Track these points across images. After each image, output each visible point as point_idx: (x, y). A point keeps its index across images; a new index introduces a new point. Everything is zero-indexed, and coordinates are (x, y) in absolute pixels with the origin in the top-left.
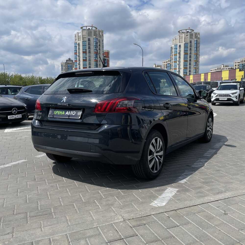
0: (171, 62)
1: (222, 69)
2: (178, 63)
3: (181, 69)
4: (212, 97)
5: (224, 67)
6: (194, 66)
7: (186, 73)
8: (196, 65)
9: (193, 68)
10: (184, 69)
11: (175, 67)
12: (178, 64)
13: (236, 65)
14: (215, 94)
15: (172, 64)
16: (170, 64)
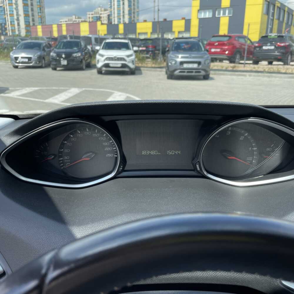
0: (4, 5)
1: (74, 21)
2: (14, 6)
3: (20, 15)
4: (98, 61)
5: (76, 18)
6: (39, 13)
7: (28, 23)
8: (41, 13)
9: (38, 17)
10: (25, 17)
11: (11, 12)
12: (15, 9)
13: (89, 18)
14: (102, 56)
15: (7, 8)
16: (3, 7)
